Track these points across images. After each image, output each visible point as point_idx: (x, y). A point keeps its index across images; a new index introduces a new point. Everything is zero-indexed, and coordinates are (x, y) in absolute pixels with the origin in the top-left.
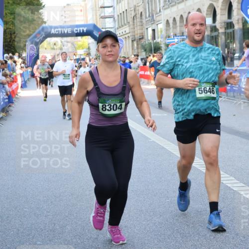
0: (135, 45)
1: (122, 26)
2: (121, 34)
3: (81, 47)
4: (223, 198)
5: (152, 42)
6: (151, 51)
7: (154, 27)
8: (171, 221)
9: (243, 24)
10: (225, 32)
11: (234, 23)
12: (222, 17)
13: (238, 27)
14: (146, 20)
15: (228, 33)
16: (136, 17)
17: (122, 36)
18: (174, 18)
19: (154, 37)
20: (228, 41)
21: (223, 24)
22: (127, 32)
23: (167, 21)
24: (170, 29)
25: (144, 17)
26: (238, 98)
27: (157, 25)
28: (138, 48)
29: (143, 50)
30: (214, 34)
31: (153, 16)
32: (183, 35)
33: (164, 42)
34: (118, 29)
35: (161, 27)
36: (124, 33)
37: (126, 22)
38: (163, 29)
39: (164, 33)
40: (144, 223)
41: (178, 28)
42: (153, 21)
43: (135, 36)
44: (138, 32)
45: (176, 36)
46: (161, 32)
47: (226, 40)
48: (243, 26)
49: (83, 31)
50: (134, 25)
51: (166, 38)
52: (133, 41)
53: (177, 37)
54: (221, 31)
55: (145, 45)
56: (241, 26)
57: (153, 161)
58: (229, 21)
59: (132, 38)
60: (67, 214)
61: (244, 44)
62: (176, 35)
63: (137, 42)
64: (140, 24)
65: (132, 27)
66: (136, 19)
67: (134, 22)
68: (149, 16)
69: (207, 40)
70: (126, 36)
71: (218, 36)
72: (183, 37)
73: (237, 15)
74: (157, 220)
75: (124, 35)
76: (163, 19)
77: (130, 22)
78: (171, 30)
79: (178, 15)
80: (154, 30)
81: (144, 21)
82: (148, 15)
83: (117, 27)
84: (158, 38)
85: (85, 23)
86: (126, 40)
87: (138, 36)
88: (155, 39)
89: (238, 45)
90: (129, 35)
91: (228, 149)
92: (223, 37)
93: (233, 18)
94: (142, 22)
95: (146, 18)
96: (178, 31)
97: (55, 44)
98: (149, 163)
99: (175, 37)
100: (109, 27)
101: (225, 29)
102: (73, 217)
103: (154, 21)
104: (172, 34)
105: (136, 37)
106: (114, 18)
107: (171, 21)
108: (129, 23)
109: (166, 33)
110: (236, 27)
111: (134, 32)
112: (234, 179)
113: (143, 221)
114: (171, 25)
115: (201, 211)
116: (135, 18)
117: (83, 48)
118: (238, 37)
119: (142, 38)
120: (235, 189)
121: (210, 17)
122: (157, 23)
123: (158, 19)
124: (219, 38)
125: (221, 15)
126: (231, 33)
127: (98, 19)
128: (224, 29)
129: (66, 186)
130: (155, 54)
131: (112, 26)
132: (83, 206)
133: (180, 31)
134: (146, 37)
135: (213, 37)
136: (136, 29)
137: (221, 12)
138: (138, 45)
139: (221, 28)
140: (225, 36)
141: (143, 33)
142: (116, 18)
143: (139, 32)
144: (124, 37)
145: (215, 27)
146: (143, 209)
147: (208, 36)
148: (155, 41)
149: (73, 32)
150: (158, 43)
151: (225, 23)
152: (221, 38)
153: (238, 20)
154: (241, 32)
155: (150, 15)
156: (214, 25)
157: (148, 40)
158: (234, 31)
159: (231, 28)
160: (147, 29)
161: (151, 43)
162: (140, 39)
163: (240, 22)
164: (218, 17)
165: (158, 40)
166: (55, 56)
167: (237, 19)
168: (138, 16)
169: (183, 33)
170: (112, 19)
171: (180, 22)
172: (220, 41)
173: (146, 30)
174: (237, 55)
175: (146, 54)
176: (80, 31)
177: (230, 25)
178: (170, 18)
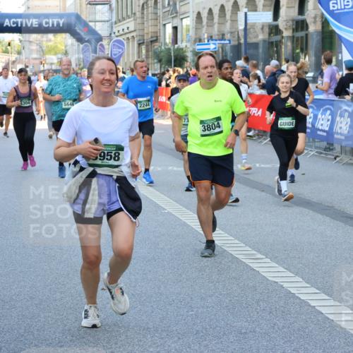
0: (144, 51)
1: (124, 19)
2: (121, 32)
3: (53, 50)
4: (283, 312)
5: (172, 48)
6: (169, 62)
7: (176, 22)
8: (196, 348)
9: (323, 23)
10: (293, 37)
11: (308, 21)
12: (288, 11)
13: (314, 28)
14: (164, 11)
15: (298, 38)
16: (147, 5)
17: (121, 35)
18: (210, 10)
19: (175, 40)
20: (298, 51)
21: (291, 23)
22: (132, 28)
23: (199, 14)
24: (203, 27)
25: (160, 5)
26: (311, 147)
27: (182, 19)
28: (147, 57)
29: (156, 61)
30: (275, 38)
31: (175, 4)
32: (223, 38)
33: (191, 49)
34: (116, 23)
35: (188, 22)
36: (126, 31)
37: (129, 13)
38: (191, 27)
39: (192, 33)
40: (151, 350)
41: (216, 26)
42: (174, 13)
43: (143, 36)
44: (149, 29)
45: (212, 40)
46: (188, 30)
47: (293, 50)
48: (323, 27)
49: (58, 24)
50: (143, 18)
51: (195, 41)
52: (140, 45)
53: (214, 42)
54: (287, 33)
55: (161, 52)
56: (319, 27)
57: (169, 247)
58: (301, 17)
59: (139, 40)
60: (21, 331)
61: (323, 57)
62: (211, 37)
63: (147, 46)
64: (154, 17)
65: (139, 21)
66: (148, 8)
67: (143, 13)
68: (169, 4)
69: (263, 47)
70: (130, 36)
71: (281, 41)
72: (223, 42)
73: (314, 9)
74: (173, 345)
75: (125, 34)
76: (191, 11)
77: (137, 13)
78: (204, 30)
79: (216, 5)
80: (175, 29)
81: (160, 12)
82: (167, 3)
83: (114, 20)
84: (182, 41)
85: (62, 12)
86: (128, 43)
87: (150, 37)
88: (177, 43)
89: (313, 58)
90: (134, 34)
91: (292, 229)
92: (289, 44)
93: (306, 14)
94: (157, 13)
95: (164, 7)
96: (215, 30)
97: (9, 44)
98: (162, 249)
99: (211, 42)
100: (101, 19)
101: (293, 32)
102: (32, 337)
103: (177, 13)
104: (206, 36)
105: (145, 38)
106: (110, 6)
107: (205, 15)
108: (135, 14)
109: (196, 34)
110: (312, 28)
111: (144, 30)
112: (301, 280)
113: (150, 346)
114: (205, 20)
115: (246, 333)
116: (145, 7)
117: (56, 54)
118: (314, 45)
119: (155, 40)
120: (303, 297)
121: (270, 11)
122: (182, 17)
123: (183, 9)
124: (283, 47)
125: (287, 7)
126: (302, 37)
127: (84, 6)
128: (291, 31)
129: (22, 283)
130: (177, 68)
131: (107, 19)
132: (49, 319)
133: (219, 31)
134: (161, 39)
135: (272, 43)
136: (145, 25)
137: (288, 3)
138: (147, 51)
139: (286, 29)
140: (293, 42)
141: (157, 32)
142: (114, 5)
143: (151, 29)
144: (125, 37)
145: (277, 27)
146: (151, 325)
147: (264, 41)
148: (176, 46)
149: (40, 25)
150: (182, 49)
151: (293, 20)
152: (286, 46)
153: (315, 18)
154: (319, 38)
155: (171, 3)
156: (275, 23)
157: (165, 44)
158: (307, 35)
159: (302, 30)
160: (165, 25)
161: (169, 49)
162: (151, 41)
163: (319, 20)
164: (283, 11)
165: (182, 44)
166: (8, 64)
167: (313, 16)
168: (151, 3)
169: (223, 35)
170: (107, 7)
171: (220, 16)
172: (283, 50)
173: (162, 28)
174: (310, 75)
175: (161, 67)
176: (53, 25)
177: (301, 25)
178: (204, 8)
